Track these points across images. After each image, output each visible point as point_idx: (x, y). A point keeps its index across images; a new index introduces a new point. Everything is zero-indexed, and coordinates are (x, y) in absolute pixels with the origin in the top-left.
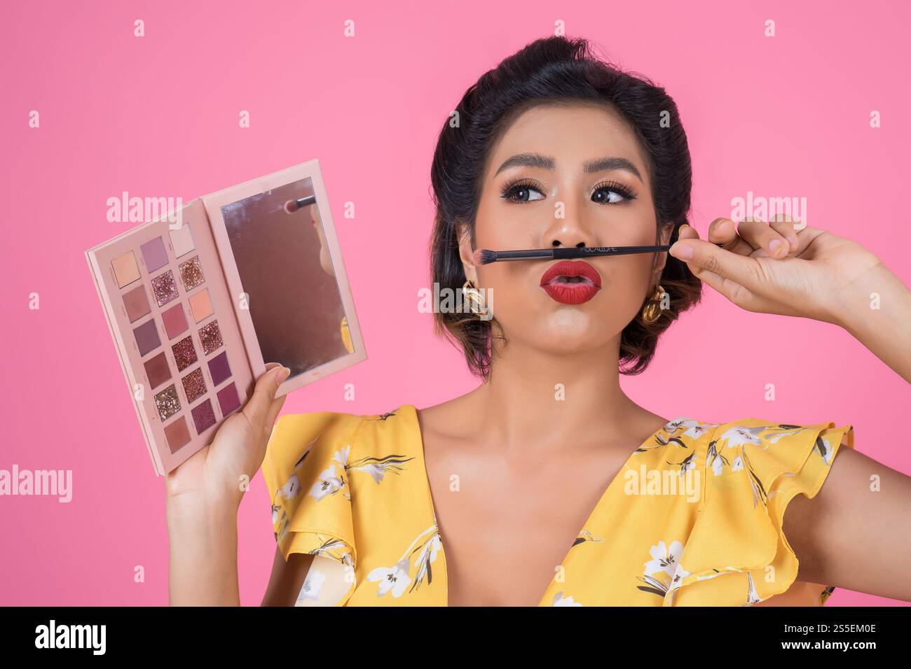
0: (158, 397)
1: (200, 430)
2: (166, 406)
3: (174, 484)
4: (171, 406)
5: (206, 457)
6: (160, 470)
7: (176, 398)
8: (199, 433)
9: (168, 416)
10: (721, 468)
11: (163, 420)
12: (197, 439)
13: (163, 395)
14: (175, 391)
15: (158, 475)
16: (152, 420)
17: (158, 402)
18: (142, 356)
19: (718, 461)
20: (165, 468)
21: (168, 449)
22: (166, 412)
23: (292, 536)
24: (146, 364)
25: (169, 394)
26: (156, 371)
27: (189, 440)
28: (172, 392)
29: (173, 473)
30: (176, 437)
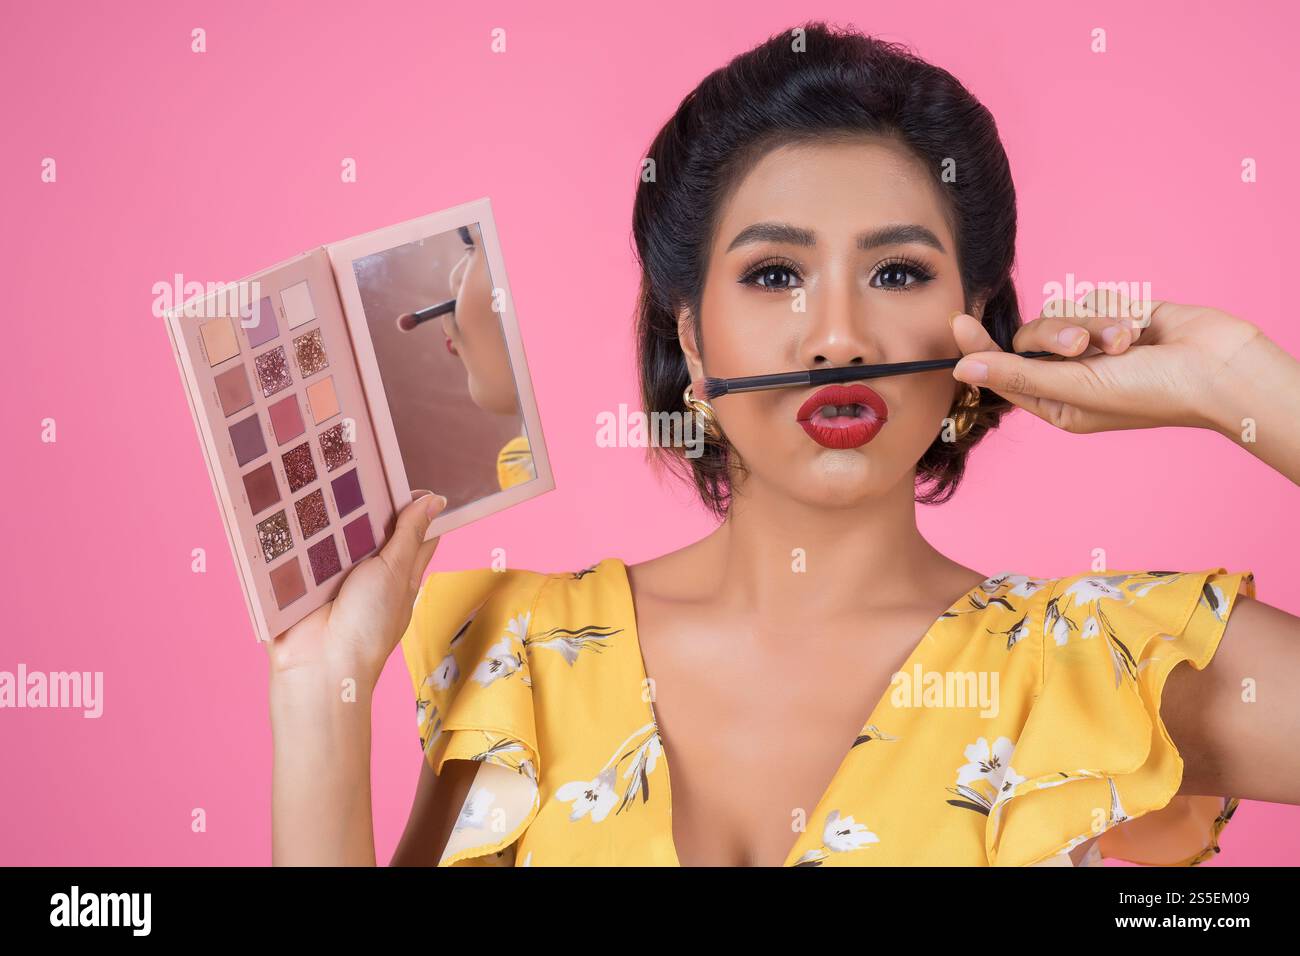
0: (261, 526)
1: (320, 580)
2: (273, 541)
3: (282, 655)
4: (280, 542)
5: (327, 619)
6: (263, 634)
7: (287, 530)
8: (317, 584)
9: (275, 555)
10: (1066, 635)
11: (268, 560)
12: (316, 592)
13: (269, 525)
14: (285, 520)
15: (259, 641)
16: (252, 559)
17: (262, 533)
18: (241, 465)
19: (1061, 624)
20: (269, 629)
21: (275, 604)
22: (272, 550)
23: (449, 735)
24: (246, 478)
25: (278, 523)
26: (260, 490)
27: (304, 592)
28: (280, 521)
29: (280, 638)
30: (286, 587)
